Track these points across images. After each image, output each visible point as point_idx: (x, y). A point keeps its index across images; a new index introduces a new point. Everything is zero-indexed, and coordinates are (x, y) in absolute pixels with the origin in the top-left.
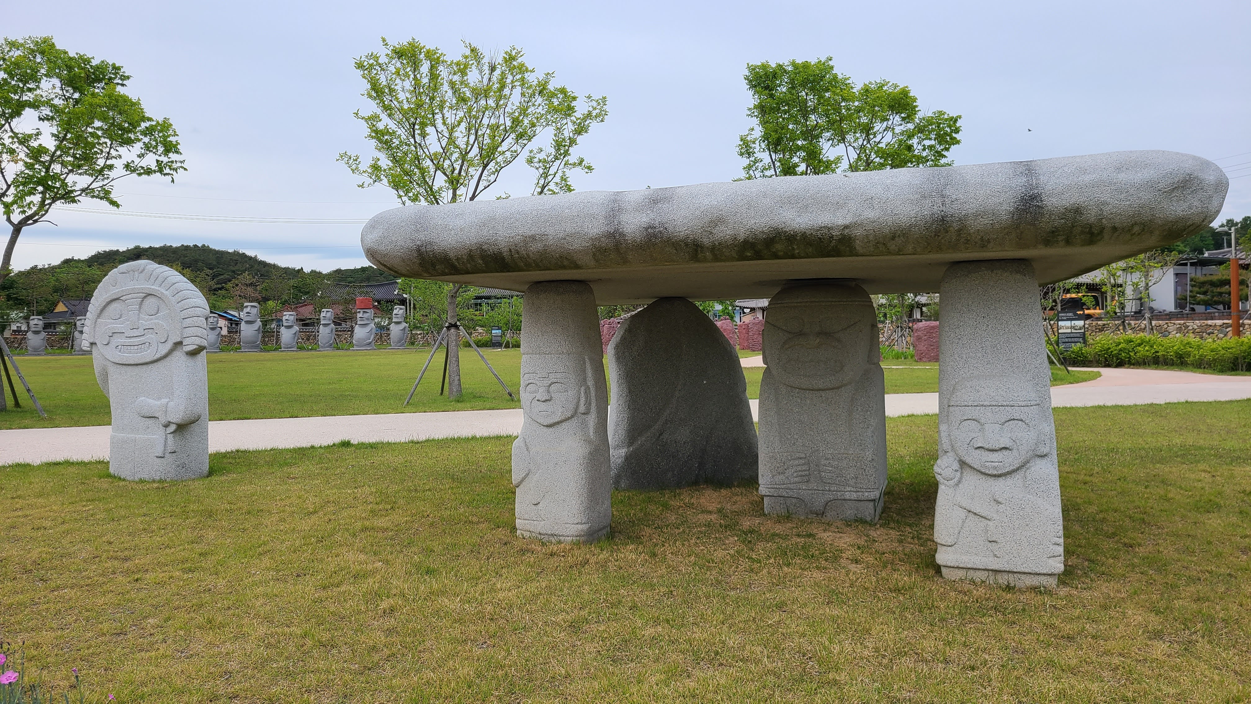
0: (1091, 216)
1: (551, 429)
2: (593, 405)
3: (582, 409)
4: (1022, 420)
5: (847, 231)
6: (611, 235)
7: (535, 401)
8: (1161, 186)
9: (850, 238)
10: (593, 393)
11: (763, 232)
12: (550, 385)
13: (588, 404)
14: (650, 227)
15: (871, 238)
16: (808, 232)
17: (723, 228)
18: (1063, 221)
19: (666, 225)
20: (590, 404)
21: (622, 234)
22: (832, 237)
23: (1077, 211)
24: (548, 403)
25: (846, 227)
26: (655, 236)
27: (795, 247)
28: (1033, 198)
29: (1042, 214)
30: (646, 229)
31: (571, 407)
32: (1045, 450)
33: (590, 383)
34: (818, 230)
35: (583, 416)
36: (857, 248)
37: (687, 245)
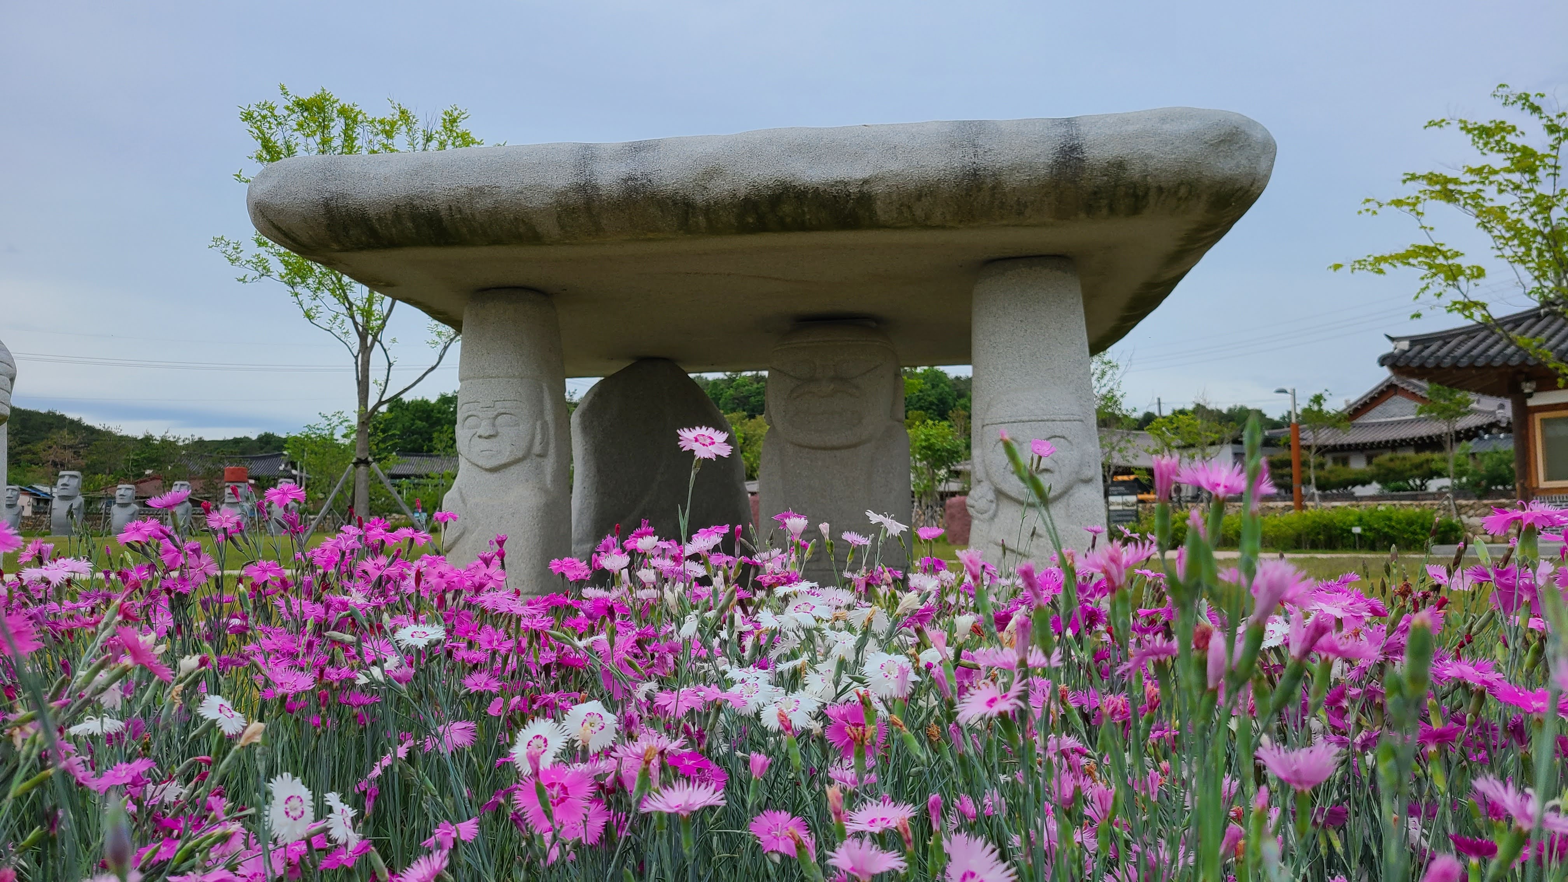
0: (1135, 172)
1: (495, 475)
2: (552, 446)
3: (537, 448)
4: (1064, 437)
5: (866, 187)
6: (581, 189)
7: (476, 439)
8: (1207, 138)
9: (870, 197)
10: (552, 431)
11: (768, 187)
12: (497, 416)
13: (545, 443)
14: (630, 179)
15: (894, 197)
16: (821, 188)
17: (720, 182)
18: (1105, 178)
19: (650, 177)
20: (548, 444)
21: (595, 188)
22: (849, 196)
23: (1120, 165)
24: (493, 440)
25: (866, 182)
26: (636, 190)
27: (806, 209)
28: (1073, 149)
29: (1083, 169)
30: (625, 181)
31: (524, 444)
32: (1088, 473)
33: (549, 417)
34: (832, 186)
35: (539, 459)
36: (879, 213)
37: (675, 203)
